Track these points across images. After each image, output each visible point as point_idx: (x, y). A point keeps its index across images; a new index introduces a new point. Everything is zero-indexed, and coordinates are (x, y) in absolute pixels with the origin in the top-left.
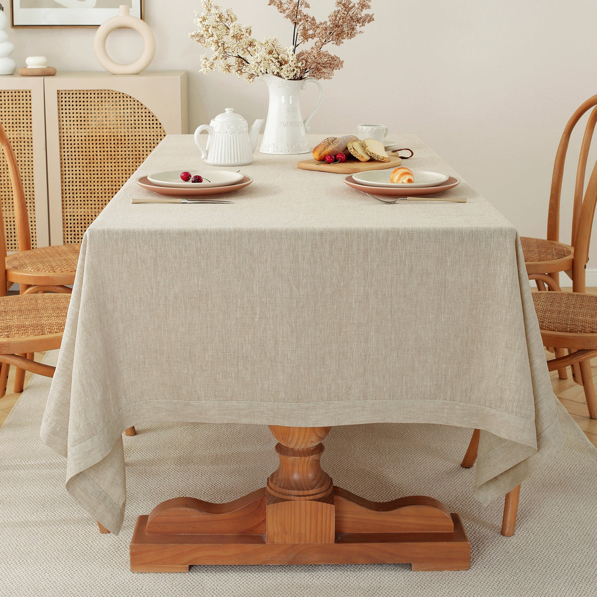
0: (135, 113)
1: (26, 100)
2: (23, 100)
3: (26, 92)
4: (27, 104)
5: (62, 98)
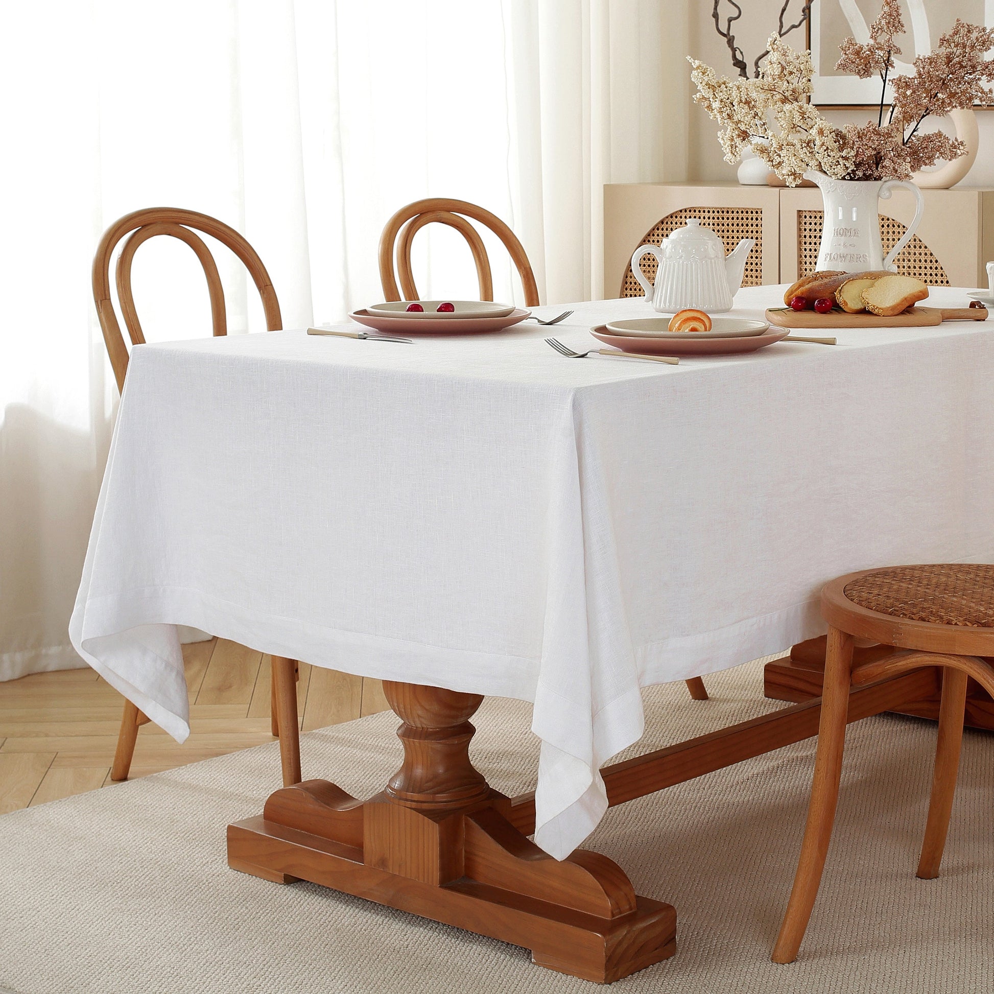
1: (757, 225)
2: (752, 225)
3: (757, 212)
4: (757, 232)
5: (805, 223)
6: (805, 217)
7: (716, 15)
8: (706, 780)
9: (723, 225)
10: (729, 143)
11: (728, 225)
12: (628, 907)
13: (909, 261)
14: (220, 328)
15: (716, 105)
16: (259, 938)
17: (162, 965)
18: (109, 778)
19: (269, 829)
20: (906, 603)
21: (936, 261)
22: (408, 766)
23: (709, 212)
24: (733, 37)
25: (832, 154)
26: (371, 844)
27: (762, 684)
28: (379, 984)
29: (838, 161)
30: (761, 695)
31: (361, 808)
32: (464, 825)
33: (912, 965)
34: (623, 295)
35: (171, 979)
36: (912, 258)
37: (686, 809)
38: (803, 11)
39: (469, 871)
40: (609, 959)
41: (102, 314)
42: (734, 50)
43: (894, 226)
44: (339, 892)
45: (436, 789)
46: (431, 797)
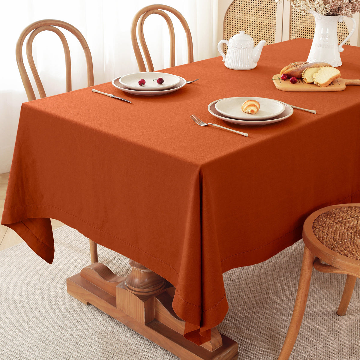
12: (219, 345)
25: (321, 6)
29: (323, 9)
32: (155, 301)
39: (156, 319)
41: (20, 67)
45: (145, 286)
46: (142, 290)
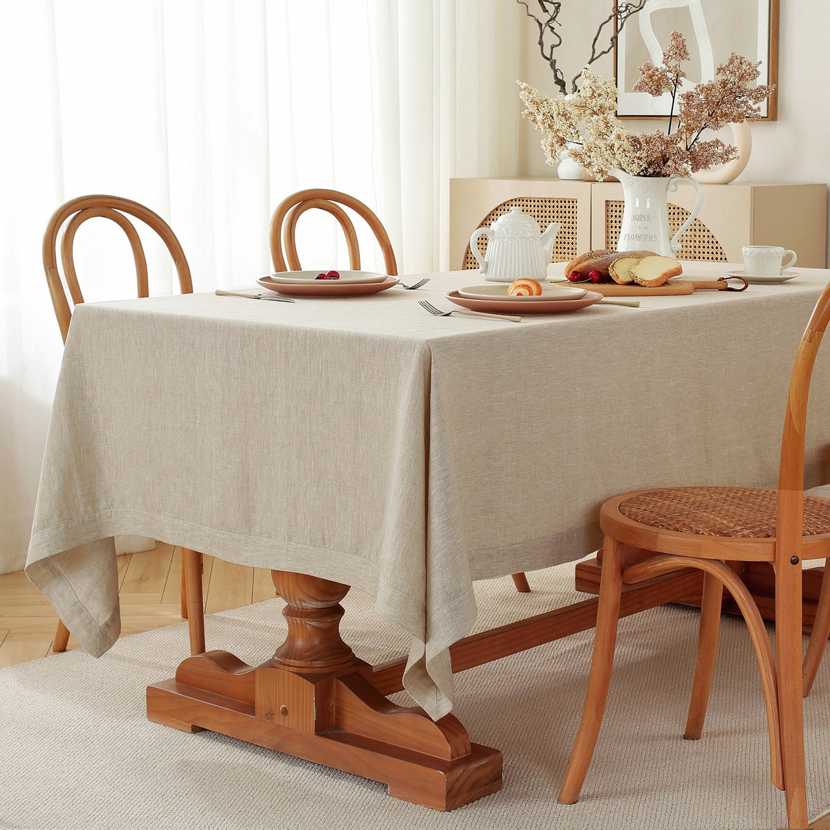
0: (695, 236)
1: (573, 212)
2: (569, 212)
3: (573, 202)
4: (573, 218)
5: (612, 211)
6: (612, 206)
7: (541, 43)
8: (528, 655)
9: (546, 212)
10: (550, 148)
11: (550, 212)
12: (464, 751)
13: (695, 242)
14: (144, 292)
15: (540, 118)
16: (172, 774)
17: (95, 794)
18: (52, 650)
19: (180, 689)
20: (665, 517)
21: (717, 242)
22: (291, 638)
23: (534, 201)
24: (555, 60)
25: (628, 155)
26: (261, 701)
27: (574, 580)
28: (267, 810)
29: (633, 161)
30: (573, 589)
31: (254, 672)
32: (335, 686)
33: (688, 799)
34: (465, 268)
35: (102, 805)
36: (697, 239)
37: (511, 677)
38: (612, 40)
39: (338, 725)
40: (449, 792)
41: (50, 280)
42: (555, 71)
43: (683, 214)
44: (235, 739)
45: (313, 657)
46: (309, 664)
